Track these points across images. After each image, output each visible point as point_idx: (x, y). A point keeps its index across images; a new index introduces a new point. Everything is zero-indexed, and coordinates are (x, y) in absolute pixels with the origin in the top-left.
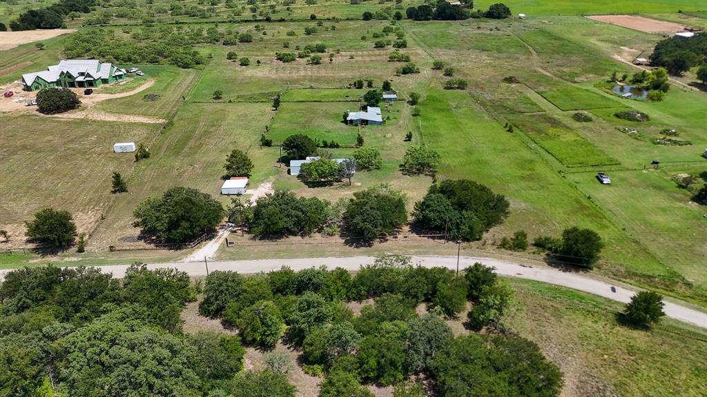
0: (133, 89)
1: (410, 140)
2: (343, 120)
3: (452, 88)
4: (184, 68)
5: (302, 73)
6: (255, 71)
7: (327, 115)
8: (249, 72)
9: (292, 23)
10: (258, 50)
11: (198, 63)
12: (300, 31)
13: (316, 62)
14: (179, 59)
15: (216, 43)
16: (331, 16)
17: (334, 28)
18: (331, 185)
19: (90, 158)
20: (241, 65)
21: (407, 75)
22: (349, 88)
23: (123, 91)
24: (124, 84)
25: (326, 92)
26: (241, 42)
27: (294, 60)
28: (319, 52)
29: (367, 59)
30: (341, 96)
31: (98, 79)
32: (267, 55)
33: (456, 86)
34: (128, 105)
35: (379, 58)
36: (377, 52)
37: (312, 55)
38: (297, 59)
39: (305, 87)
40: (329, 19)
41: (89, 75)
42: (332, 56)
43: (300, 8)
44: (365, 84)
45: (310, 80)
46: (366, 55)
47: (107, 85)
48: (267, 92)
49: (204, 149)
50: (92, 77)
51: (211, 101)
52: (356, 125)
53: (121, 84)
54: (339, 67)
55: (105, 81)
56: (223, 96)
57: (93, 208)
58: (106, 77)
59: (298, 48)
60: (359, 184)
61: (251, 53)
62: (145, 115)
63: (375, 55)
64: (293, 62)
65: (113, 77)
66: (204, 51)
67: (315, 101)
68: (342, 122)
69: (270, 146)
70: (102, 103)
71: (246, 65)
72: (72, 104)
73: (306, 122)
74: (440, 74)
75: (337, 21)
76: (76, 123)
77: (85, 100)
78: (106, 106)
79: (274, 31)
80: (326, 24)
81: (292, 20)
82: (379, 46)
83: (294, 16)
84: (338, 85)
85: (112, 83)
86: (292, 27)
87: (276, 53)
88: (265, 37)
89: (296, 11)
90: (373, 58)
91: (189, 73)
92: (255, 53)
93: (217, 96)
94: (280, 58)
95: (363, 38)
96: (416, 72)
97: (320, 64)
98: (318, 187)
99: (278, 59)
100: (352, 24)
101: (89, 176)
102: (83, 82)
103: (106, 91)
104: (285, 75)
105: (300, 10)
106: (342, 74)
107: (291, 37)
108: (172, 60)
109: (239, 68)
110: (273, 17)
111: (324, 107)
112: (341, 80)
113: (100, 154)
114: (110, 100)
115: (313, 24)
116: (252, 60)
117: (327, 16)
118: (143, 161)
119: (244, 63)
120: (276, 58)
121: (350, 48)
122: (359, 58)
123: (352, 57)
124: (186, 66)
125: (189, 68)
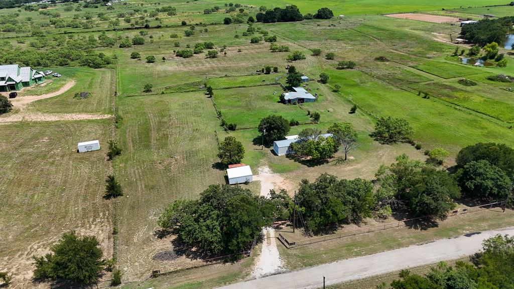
0: (57, 89)
1: (354, 112)
3: (344, 68)
4: (96, 68)
5: (208, 65)
6: (162, 66)
7: (259, 98)
9: (169, 29)
11: (108, 63)
12: (181, 34)
13: (213, 56)
14: (89, 61)
15: (113, 47)
16: (197, 22)
17: (206, 31)
20: (147, 62)
21: (298, 61)
22: (259, 74)
23: (48, 92)
24: (46, 86)
26: (135, 44)
27: (192, 56)
28: (208, 48)
29: (252, 51)
30: (258, 81)
31: (19, 83)
33: (346, 66)
34: (63, 105)
35: (261, 50)
36: (256, 46)
37: (206, 51)
38: (194, 55)
39: (221, 76)
40: (197, 25)
41: (10, 80)
42: (222, 51)
43: (166, 18)
46: (249, 49)
47: (28, 88)
49: (171, 139)
50: (13, 81)
51: (144, 94)
52: (295, 104)
53: (42, 85)
54: (235, 59)
55: (26, 84)
58: (27, 79)
59: (188, 47)
61: (154, 52)
63: (257, 48)
65: (33, 80)
68: (279, 102)
69: (234, 130)
70: (32, 105)
71: (153, 62)
72: (4, 108)
73: (247, 105)
74: (323, 59)
75: (205, 25)
77: (14, 104)
78: (39, 107)
79: (158, 35)
80: (197, 28)
81: (167, 26)
82: (254, 41)
83: (165, 23)
84: (248, 73)
85: (33, 85)
86: (171, 31)
87: (175, 51)
88: (155, 40)
89: (164, 20)
90: (257, 50)
91: (104, 72)
93: (148, 90)
94: (179, 55)
95: (237, 37)
96: (303, 58)
97: (217, 57)
99: (177, 56)
100: (218, 27)
102: (5, 86)
103: (29, 93)
107: (176, 39)
108: (83, 62)
109: (147, 65)
110: (150, 25)
111: (252, 91)
113: (62, 156)
114: (39, 101)
115: (187, 29)
116: (158, 57)
117: (194, 23)
119: (150, 60)
120: (175, 55)
121: (231, 45)
122: (246, 51)
123: (240, 51)
124: (97, 66)
125: (101, 68)
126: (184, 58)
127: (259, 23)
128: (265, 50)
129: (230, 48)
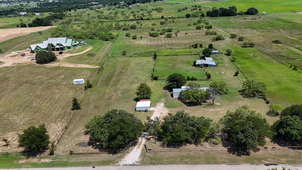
0: (82, 51)
1: (237, 75)
2: (193, 64)
3: (246, 47)
4: (106, 41)
5: (164, 42)
6: (140, 41)
7: (182, 62)
8: (137, 42)
9: (153, 20)
10: (140, 32)
11: (112, 38)
12: (158, 23)
13: (169, 36)
14: (103, 37)
15: (119, 30)
16: (171, 17)
17: (173, 21)
18: (201, 104)
19: (60, 88)
20: (132, 39)
21: (218, 41)
22: (190, 48)
23: (77, 52)
24: (78, 49)
25: (179, 50)
26: (131, 29)
27: (158, 36)
28: (169, 32)
29: (194, 34)
30: (187, 52)
31: (65, 47)
32: (144, 34)
33: (248, 46)
34: (80, 59)
35: (200, 34)
36: (198, 31)
37: (166, 33)
39: (167, 48)
40: (170, 18)
41: (61, 45)
42: (176, 33)
43: (155, 14)
44: (199, 46)
45: (169, 45)
46: (193, 33)
47: (70, 50)
48: (148, 51)
49: (121, 82)
50: (63, 46)
51: (122, 56)
52: (202, 67)
53: (76, 49)
54: (181, 38)
55: (69, 48)
56: (127, 54)
57: (61, 120)
58: (70, 45)
59: (158, 31)
60: (218, 104)
61: (137, 33)
62: (88, 64)
63: (198, 32)
64: (157, 37)
65: (73, 46)
66: (114, 33)
67: (174, 55)
68: (193, 66)
69: (157, 80)
70: (67, 58)
71: (135, 39)
72: (53, 59)
73: (173, 66)
74: (236, 40)
75: (174, 18)
76: (54, 68)
77: (59, 57)
78: (69, 60)
79: (145, 24)
80: (169, 20)
81: (153, 19)
82: (198, 28)
83: (153, 17)
84: (184, 47)
85: (72, 48)
86: (153, 22)
87: (149, 33)
88: (142, 26)
89: (153, 15)
90: (197, 34)
91: (108, 43)
92: (139, 33)
93: (124, 54)
95: (189, 25)
96: (223, 39)
97: (171, 37)
98: (193, 106)
99: (150, 36)
100: (181, 20)
101: (59, 99)
102: (58, 48)
103: (69, 52)
104: (156, 43)
105: (155, 15)
106: (184, 42)
107: (154, 26)
108: (100, 37)
109: (132, 40)
110: (144, 18)
111: (180, 58)
112: (185, 45)
113: (65, 86)
114: (71, 57)
115: (163, 20)
116: (138, 36)
117: (168, 17)
118: (89, 90)
119: (134, 38)
120: (149, 35)
121: (184, 30)
122: (190, 34)
123: (186, 34)
124: (107, 40)
125: (108, 41)
126: (153, 37)
127: (208, 17)
128: (202, 33)
129: (181, 32)
